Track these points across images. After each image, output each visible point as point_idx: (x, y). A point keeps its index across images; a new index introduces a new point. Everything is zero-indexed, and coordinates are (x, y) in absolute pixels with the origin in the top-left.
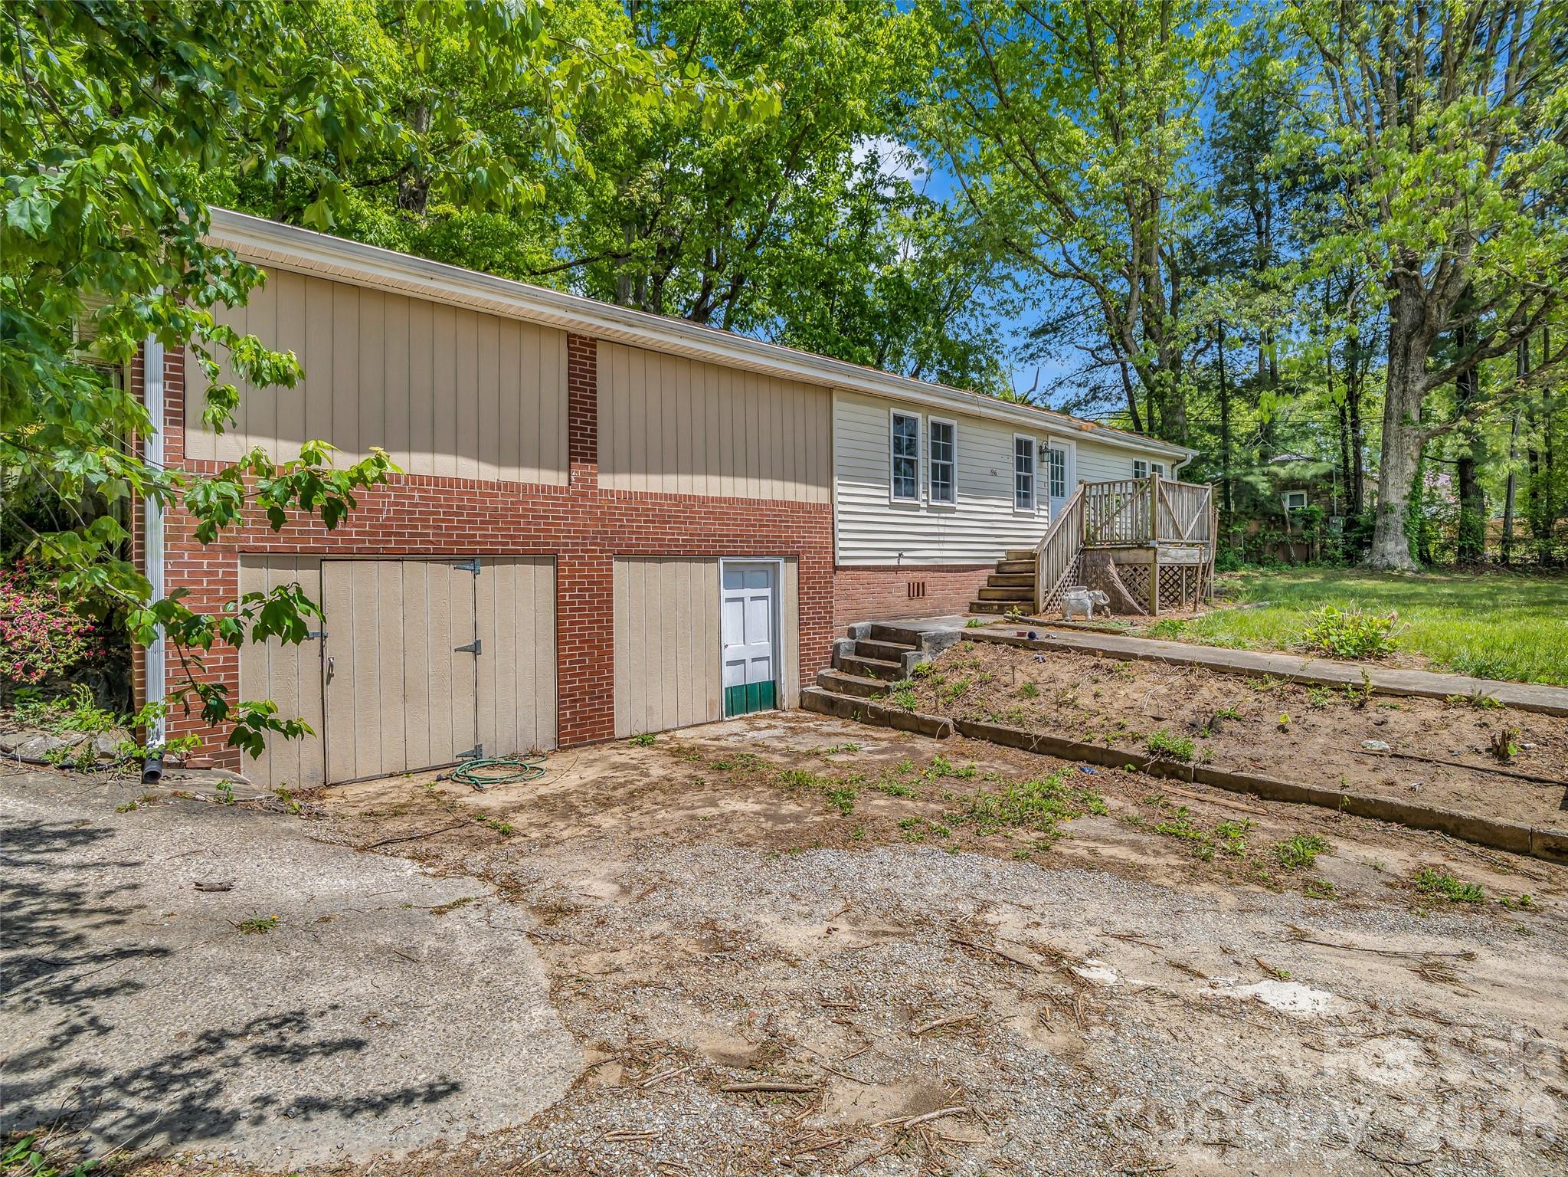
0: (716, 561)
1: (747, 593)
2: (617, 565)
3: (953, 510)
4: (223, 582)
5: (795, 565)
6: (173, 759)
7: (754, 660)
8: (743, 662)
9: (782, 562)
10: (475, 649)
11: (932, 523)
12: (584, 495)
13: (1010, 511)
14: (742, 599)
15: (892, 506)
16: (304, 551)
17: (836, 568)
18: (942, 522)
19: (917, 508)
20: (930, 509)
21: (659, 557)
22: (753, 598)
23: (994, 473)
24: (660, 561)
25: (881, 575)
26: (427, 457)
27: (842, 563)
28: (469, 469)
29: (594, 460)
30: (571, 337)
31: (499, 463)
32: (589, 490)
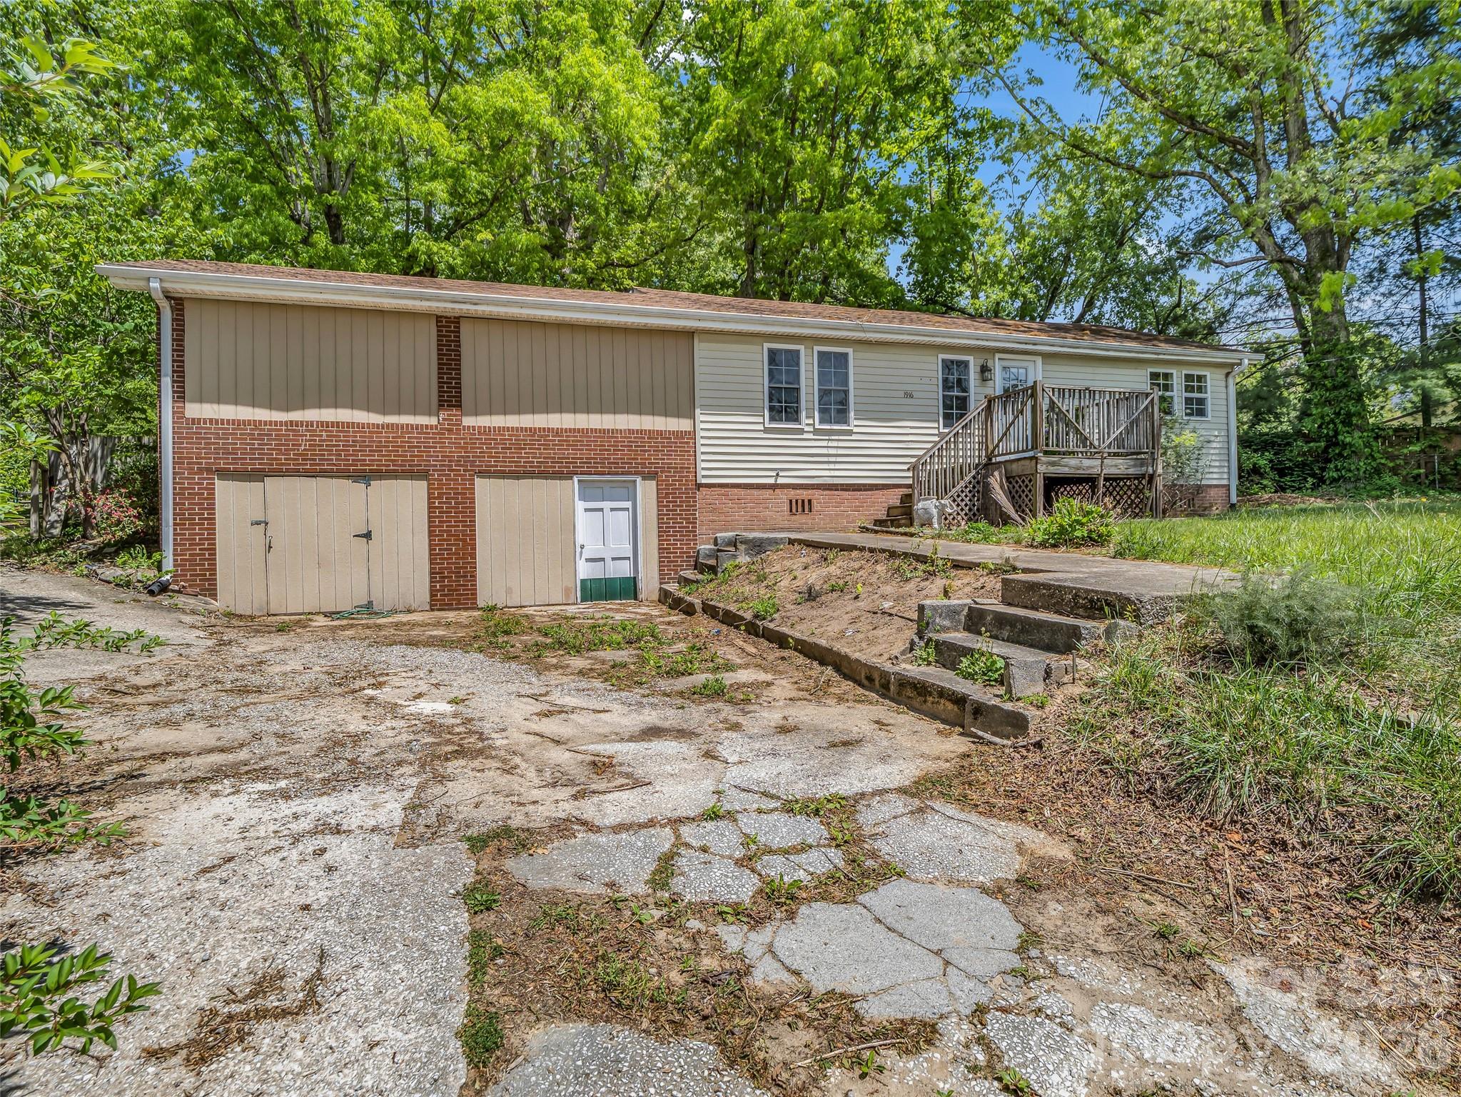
0: (571, 478)
1: (606, 505)
2: (477, 481)
3: (850, 433)
4: (206, 489)
5: (654, 483)
6: (176, 588)
7: (613, 559)
8: (603, 559)
9: (639, 480)
10: (368, 536)
11: (820, 446)
12: (450, 431)
13: (936, 432)
14: (601, 510)
15: (766, 430)
16: (253, 470)
17: (699, 486)
18: (835, 444)
19: (802, 431)
20: (816, 432)
21: (516, 475)
22: (612, 510)
23: (911, 396)
24: (518, 478)
25: (755, 492)
26: (332, 411)
27: (704, 481)
28: (360, 416)
29: (459, 405)
30: (439, 318)
31: (384, 413)
32: (454, 428)
